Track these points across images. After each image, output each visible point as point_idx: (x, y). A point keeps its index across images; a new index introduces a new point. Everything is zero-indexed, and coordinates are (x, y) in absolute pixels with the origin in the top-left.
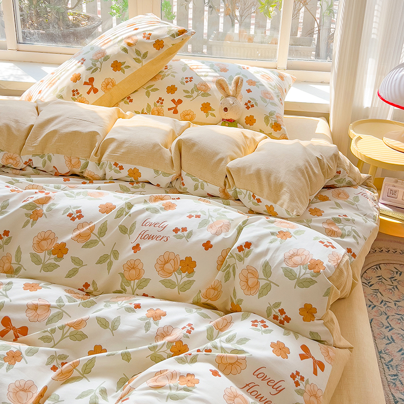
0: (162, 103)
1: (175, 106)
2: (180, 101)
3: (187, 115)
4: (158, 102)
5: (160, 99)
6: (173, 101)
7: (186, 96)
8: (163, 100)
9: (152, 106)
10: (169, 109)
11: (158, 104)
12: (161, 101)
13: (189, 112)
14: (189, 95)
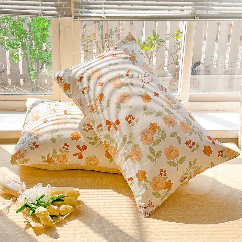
0: (67, 149)
1: (80, 152)
2: (85, 148)
3: (91, 160)
4: (63, 148)
5: (66, 145)
6: (78, 147)
7: (90, 143)
8: (68, 146)
9: (58, 152)
10: (75, 155)
11: (63, 150)
12: (66, 147)
13: (93, 158)
14: (93, 142)
